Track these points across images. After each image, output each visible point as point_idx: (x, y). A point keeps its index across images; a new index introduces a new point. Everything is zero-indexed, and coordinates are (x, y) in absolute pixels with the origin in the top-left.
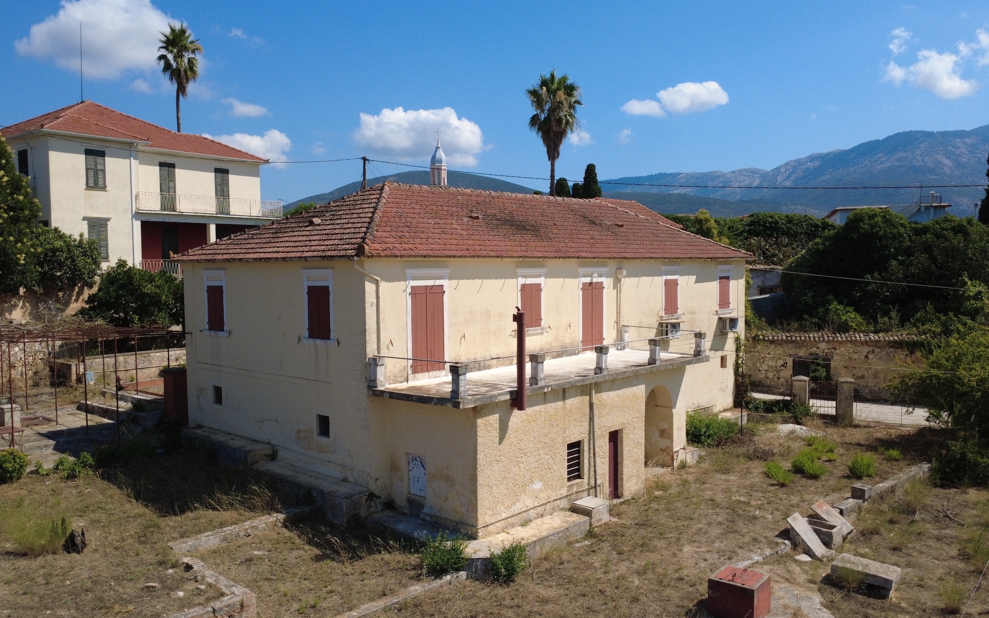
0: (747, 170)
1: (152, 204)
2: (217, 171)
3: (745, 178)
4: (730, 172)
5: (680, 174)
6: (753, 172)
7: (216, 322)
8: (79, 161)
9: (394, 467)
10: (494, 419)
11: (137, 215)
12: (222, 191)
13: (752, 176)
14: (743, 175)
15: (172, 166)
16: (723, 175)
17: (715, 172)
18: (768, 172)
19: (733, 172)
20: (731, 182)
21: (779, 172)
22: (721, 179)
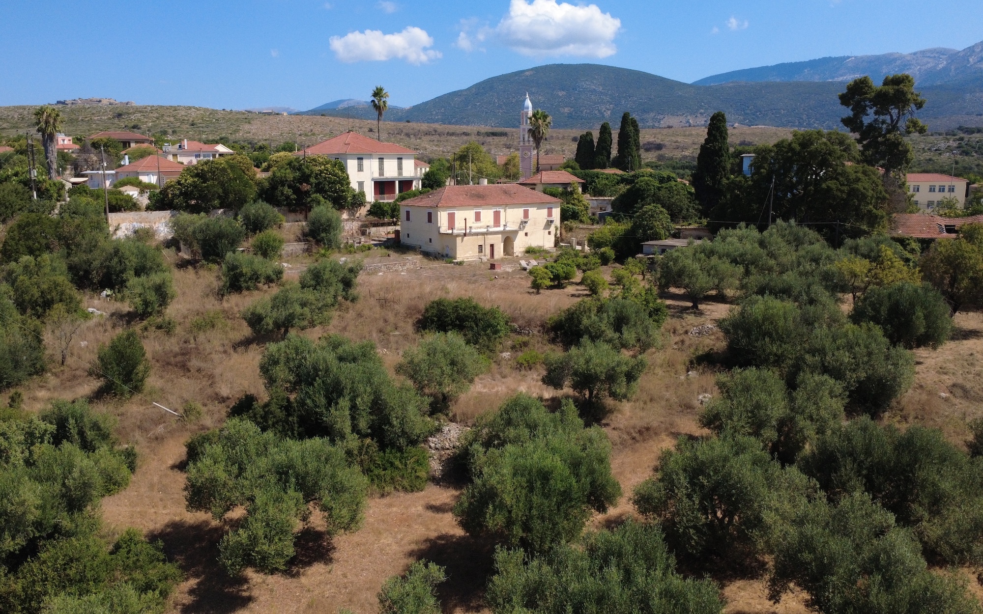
0: (932, 51)
1: (376, 175)
2: (398, 159)
3: (930, 60)
4: (911, 54)
5: (849, 57)
6: (940, 53)
7: (408, 219)
8: (355, 162)
9: (443, 248)
10: (460, 238)
11: (373, 179)
12: (400, 168)
13: (939, 57)
14: (927, 57)
15: (383, 159)
16: (901, 57)
17: (891, 54)
18: (959, 52)
19: (915, 54)
20: (910, 65)
21: (974, 51)
22: (898, 62)
